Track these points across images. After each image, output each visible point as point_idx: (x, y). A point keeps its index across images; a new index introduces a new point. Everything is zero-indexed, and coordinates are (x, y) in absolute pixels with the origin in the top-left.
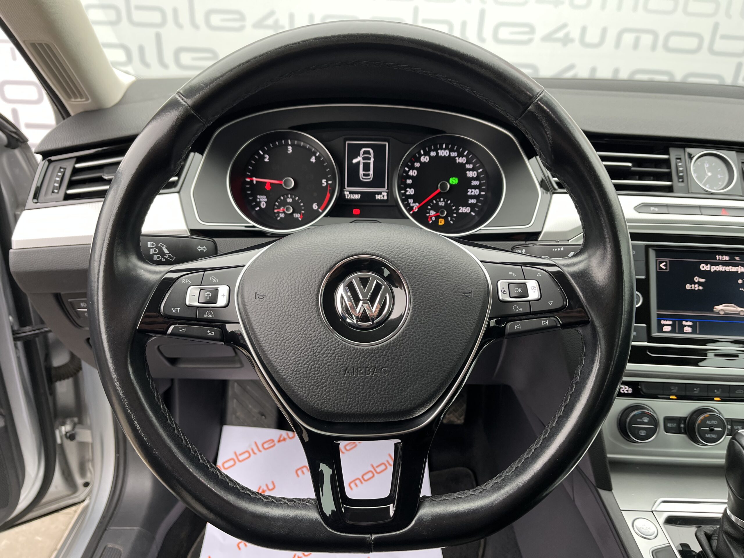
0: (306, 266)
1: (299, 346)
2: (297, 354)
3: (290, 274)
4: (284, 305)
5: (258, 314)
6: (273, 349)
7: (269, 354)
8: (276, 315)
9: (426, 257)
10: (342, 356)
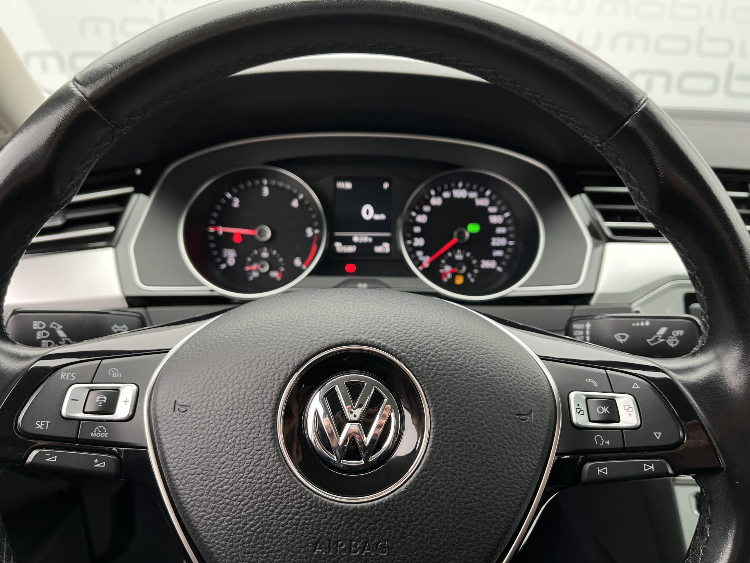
0: (260, 360)
1: (240, 497)
2: (234, 512)
3: (232, 372)
4: (219, 426)
5: (175, 437)
6: (196, 500)
7: (189, 508)
8: (204, 441)
9: (457, 352)
10: (311, 520)
